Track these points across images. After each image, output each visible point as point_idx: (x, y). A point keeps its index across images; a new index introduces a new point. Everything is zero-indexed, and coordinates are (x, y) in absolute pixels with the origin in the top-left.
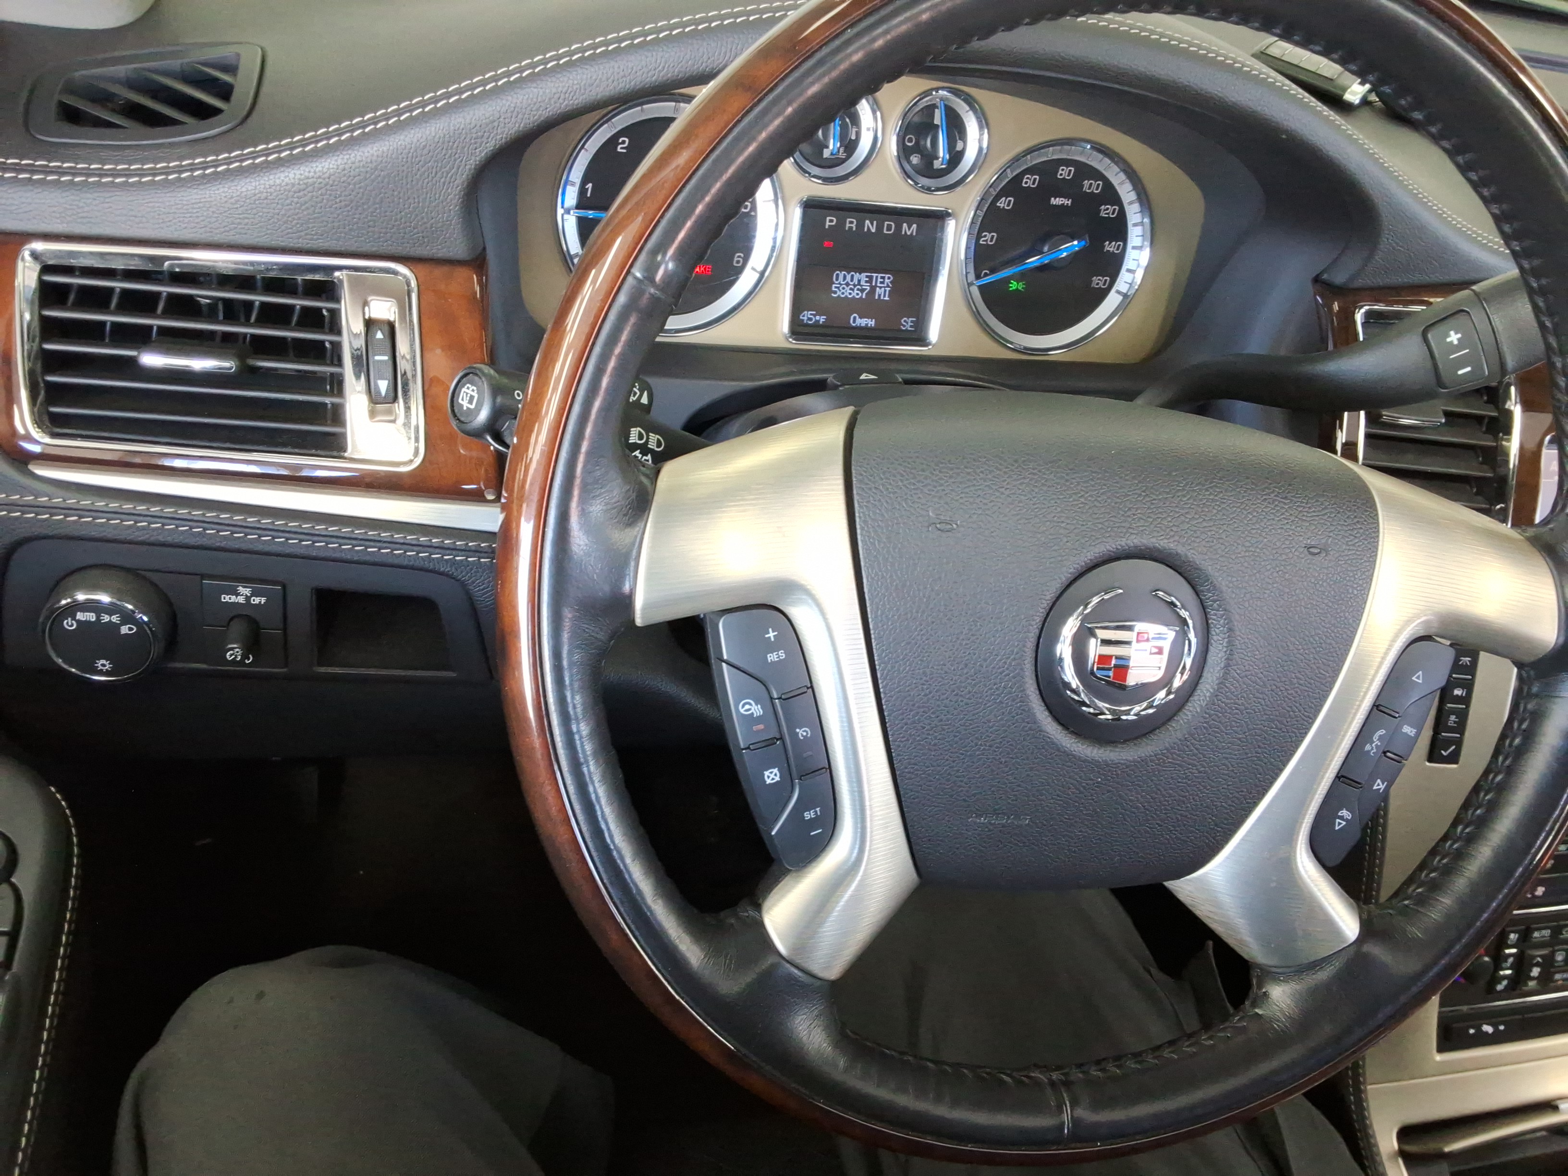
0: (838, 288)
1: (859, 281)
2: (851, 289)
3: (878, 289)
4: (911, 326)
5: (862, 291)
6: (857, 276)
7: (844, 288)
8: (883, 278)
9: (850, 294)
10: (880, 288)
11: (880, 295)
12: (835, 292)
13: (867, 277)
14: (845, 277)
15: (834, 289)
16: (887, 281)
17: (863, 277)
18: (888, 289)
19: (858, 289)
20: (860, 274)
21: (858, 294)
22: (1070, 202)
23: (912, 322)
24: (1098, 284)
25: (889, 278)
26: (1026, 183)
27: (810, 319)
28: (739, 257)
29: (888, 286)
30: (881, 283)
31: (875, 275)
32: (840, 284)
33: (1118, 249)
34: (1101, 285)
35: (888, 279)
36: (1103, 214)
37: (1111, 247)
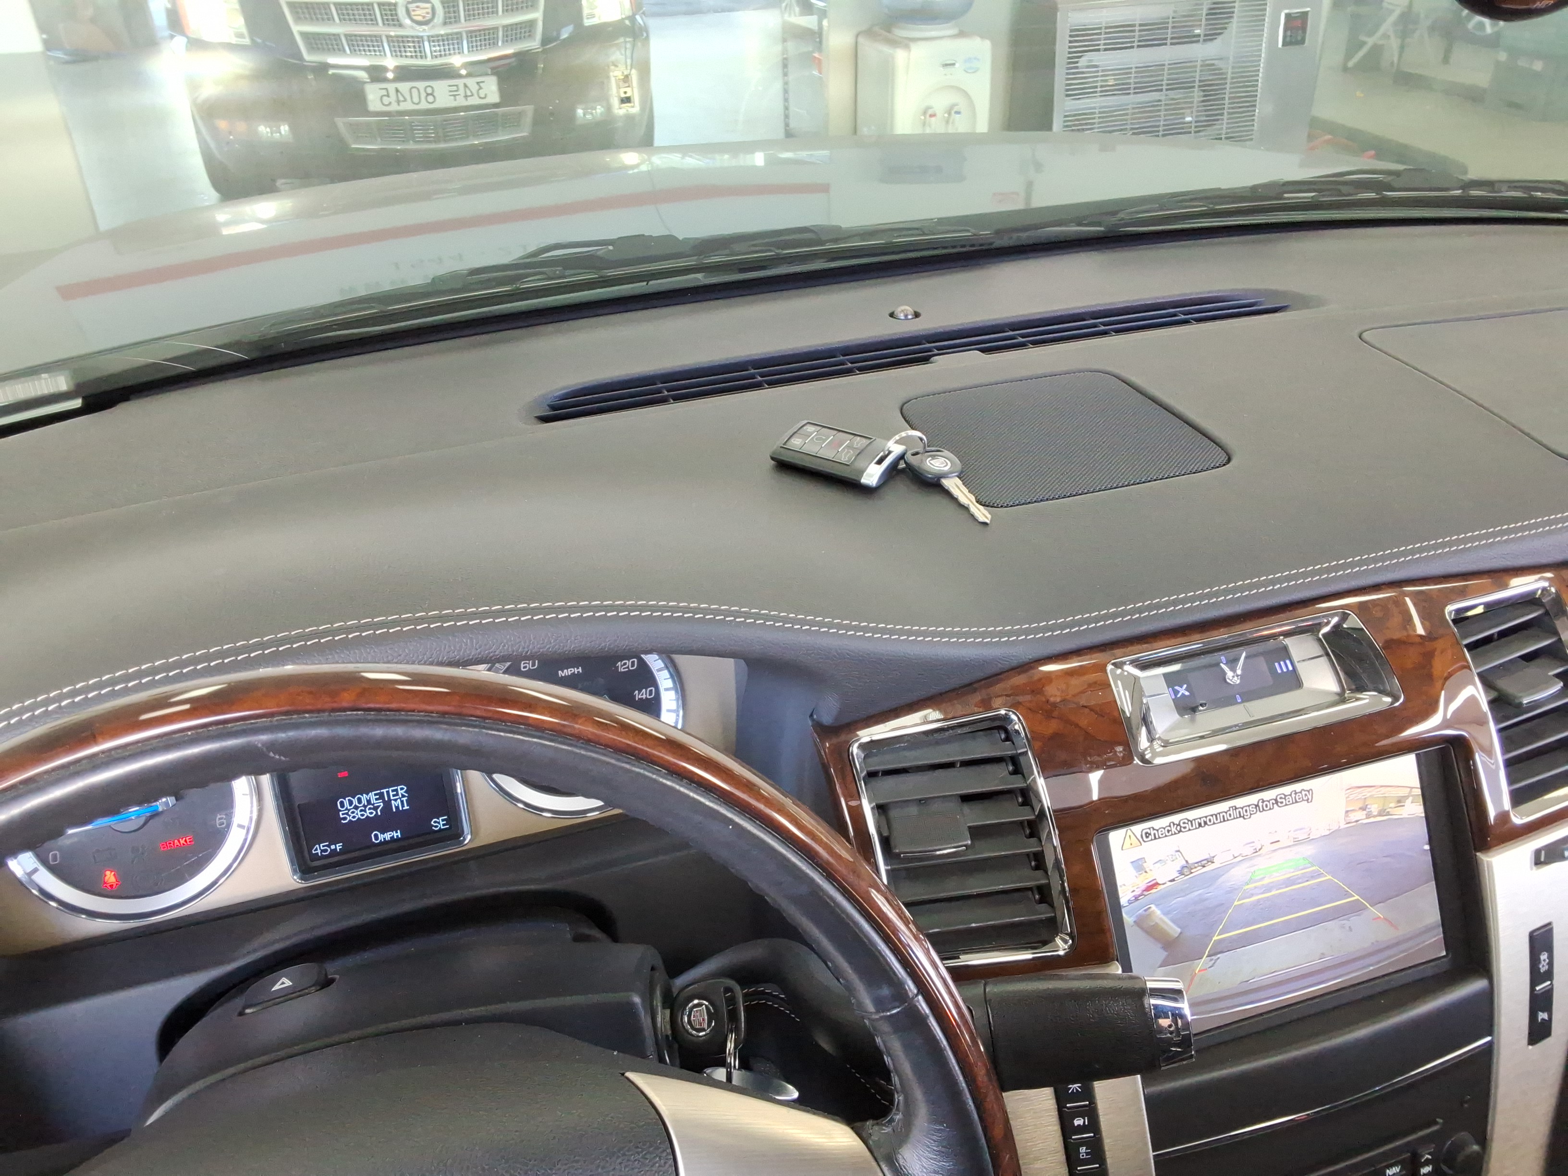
0: (347, 814)
1: (369, 802)
2: (361, 811)
3: (393, 802)
4: (444, 825)
5: (376, 808)
6: (364, 798)
7: (353, 812)
8: (396, 790)
9: (362, 815)
10: (395, 800)
11: (397, 808)
12: (345, 819)
13: (375, 795)
14: (351, 803)
15: (341, 816)
16: (400, 792)
17: (372, 796)
18: (404, 799)
19: (370, 809)
20: (367, 794)
21: (371, 813)
22: (580, 670)
23: (443, 820)
25: (402, 789)
26: (525, 667)
27: (326, 851)
28: (220, 819)
29: (403, 796)
30: (394, 796)
31: (385, 791)
32: (347, 809)
33: (650, 694)
35: (402, 790)
36: (621, 670)
37: (642, 695)
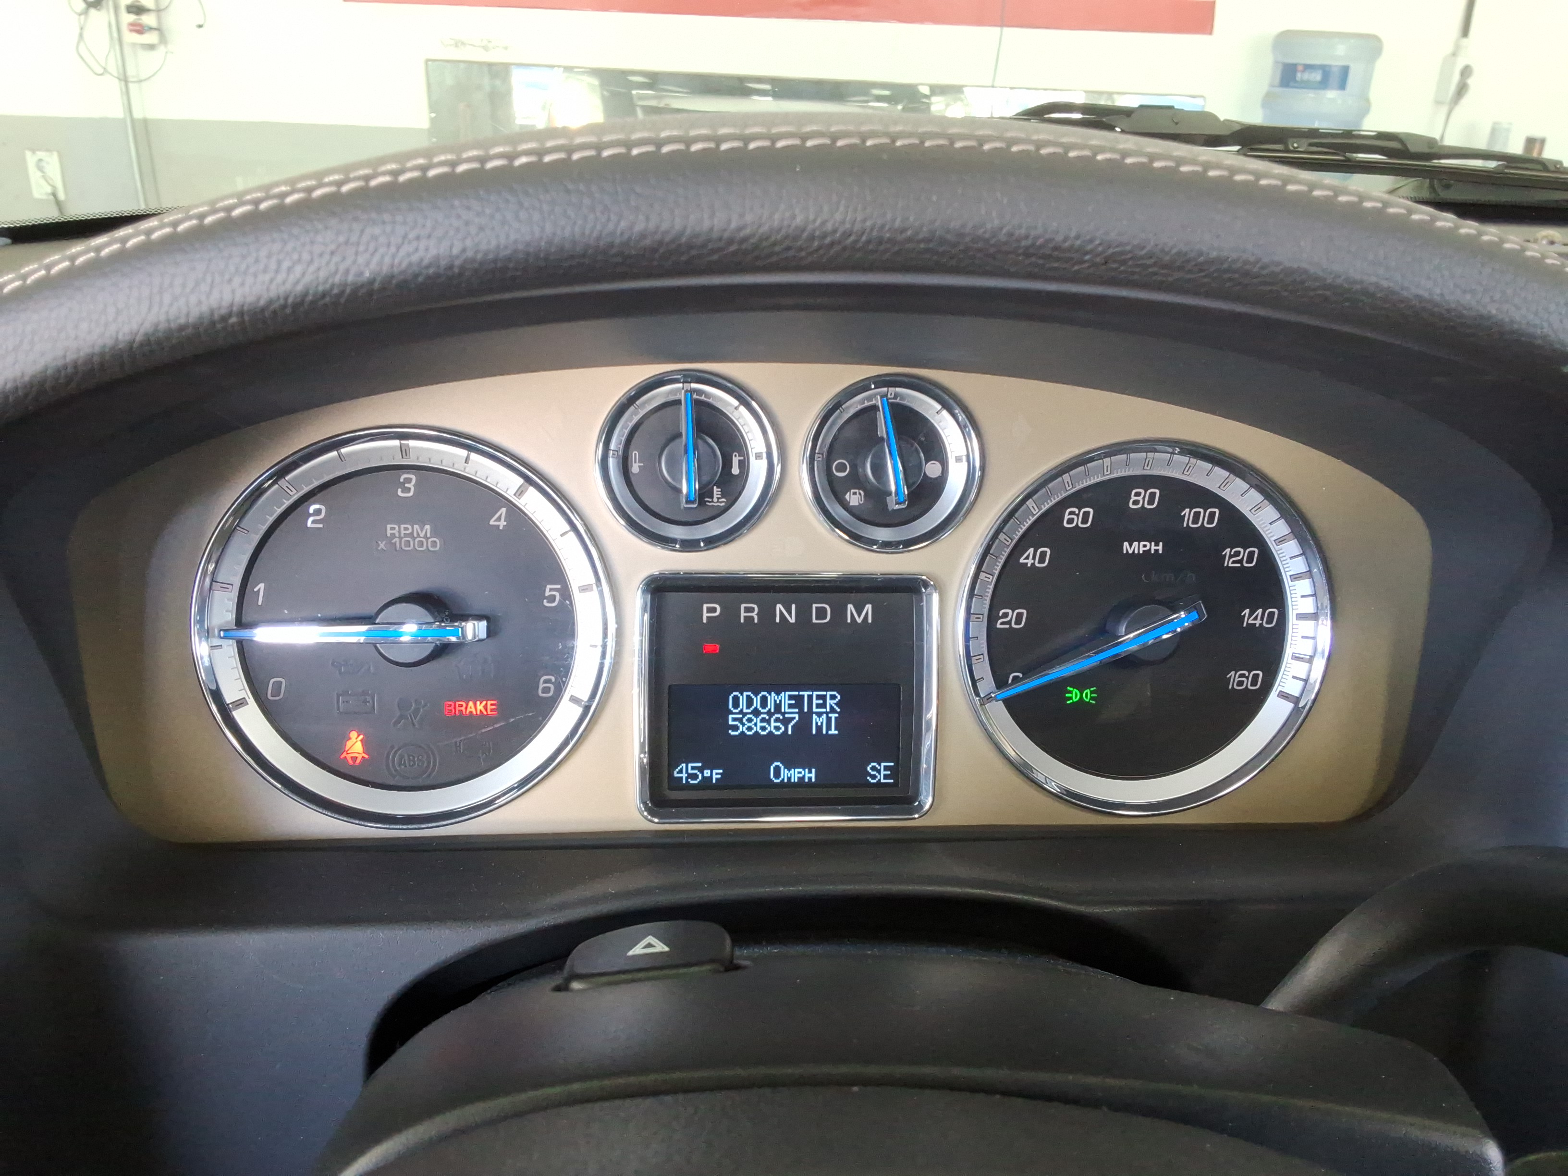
0: (740, 720)
1: (778, 707)
2: (763, 720)
3: (815, 716)
4: (886, 777)
5: (786, 722)
6: (772, 698)
7: (750, 720)
8: (823, 698)
9: (764, 729)
10: (819, 715)
11: (819, 728)
12: (735, 728)
13: (790, 697)
14: (750, 702)
15: (731, 723)
16: (829, 701)
17: (785, 698)
18: (833, 716)
19: (777, 720)
20: (778, 694)
21: (777, 728)
22: (1160, 548)
23: (886, 768)
24: (1240, 683)
25: (833, 697)
26: (1070, 521)
27: (695, 777)
28: (546, 681)
29: (833, 710)
30: (818, 706)
31: (806, 694)
32: (741, 712)
33: (1269, 621)
34: (1247, 684)
35: (832, 699)
36: (1229, 563)
37: (1256, 619)
